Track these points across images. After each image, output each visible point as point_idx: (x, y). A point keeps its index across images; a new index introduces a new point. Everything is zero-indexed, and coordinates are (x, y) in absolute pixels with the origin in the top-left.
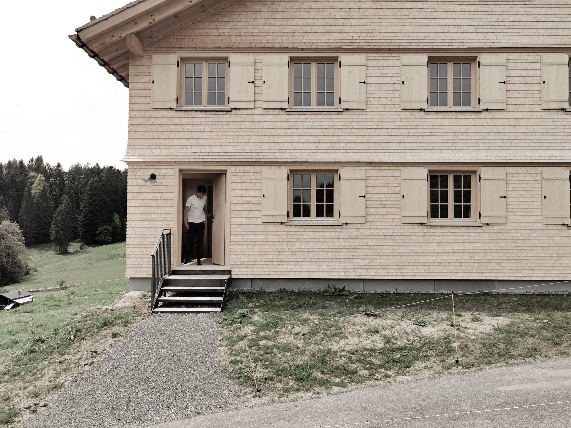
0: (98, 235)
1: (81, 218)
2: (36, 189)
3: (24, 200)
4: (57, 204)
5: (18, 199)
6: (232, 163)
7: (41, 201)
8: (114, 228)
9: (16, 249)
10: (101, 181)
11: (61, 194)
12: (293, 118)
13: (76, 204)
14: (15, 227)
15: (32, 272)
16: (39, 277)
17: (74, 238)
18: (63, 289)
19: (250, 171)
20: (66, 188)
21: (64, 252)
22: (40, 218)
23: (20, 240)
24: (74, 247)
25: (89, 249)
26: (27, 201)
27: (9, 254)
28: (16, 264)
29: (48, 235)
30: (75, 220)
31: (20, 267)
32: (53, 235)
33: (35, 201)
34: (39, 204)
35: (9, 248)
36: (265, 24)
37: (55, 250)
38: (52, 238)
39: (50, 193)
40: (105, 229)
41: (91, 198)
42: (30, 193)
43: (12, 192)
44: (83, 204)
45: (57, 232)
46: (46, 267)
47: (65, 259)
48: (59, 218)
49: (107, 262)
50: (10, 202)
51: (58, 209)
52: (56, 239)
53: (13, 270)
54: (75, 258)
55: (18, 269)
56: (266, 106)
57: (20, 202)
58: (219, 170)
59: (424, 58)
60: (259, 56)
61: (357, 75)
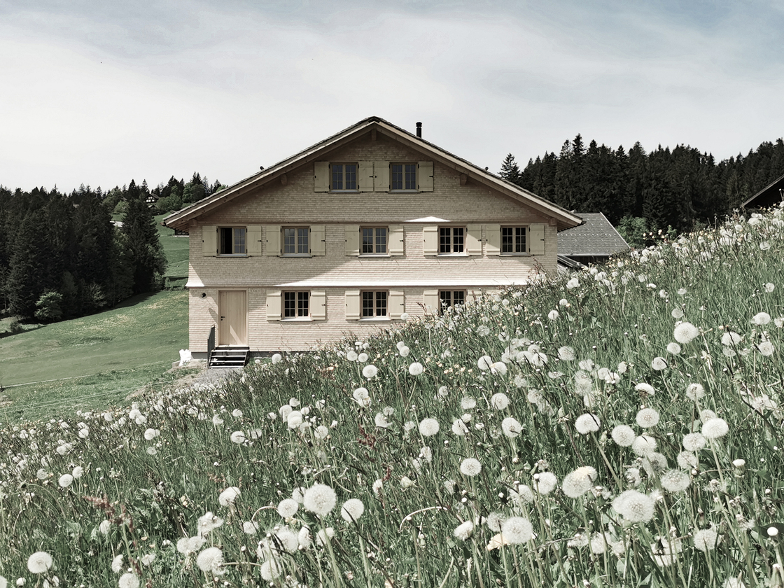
0: (40, 307)
6: (249, 287)
8: (66, 295)
12: (284, 261)
19: (259, 291)
36: (267, 207)
40: (51, 298)
41: (27, 247)
44: (13, 258)
49: (58, 351)
56: (268, 254)
58: (242, 291)
59: (357, 227)
60: (264, 226)
61: (321, 236)
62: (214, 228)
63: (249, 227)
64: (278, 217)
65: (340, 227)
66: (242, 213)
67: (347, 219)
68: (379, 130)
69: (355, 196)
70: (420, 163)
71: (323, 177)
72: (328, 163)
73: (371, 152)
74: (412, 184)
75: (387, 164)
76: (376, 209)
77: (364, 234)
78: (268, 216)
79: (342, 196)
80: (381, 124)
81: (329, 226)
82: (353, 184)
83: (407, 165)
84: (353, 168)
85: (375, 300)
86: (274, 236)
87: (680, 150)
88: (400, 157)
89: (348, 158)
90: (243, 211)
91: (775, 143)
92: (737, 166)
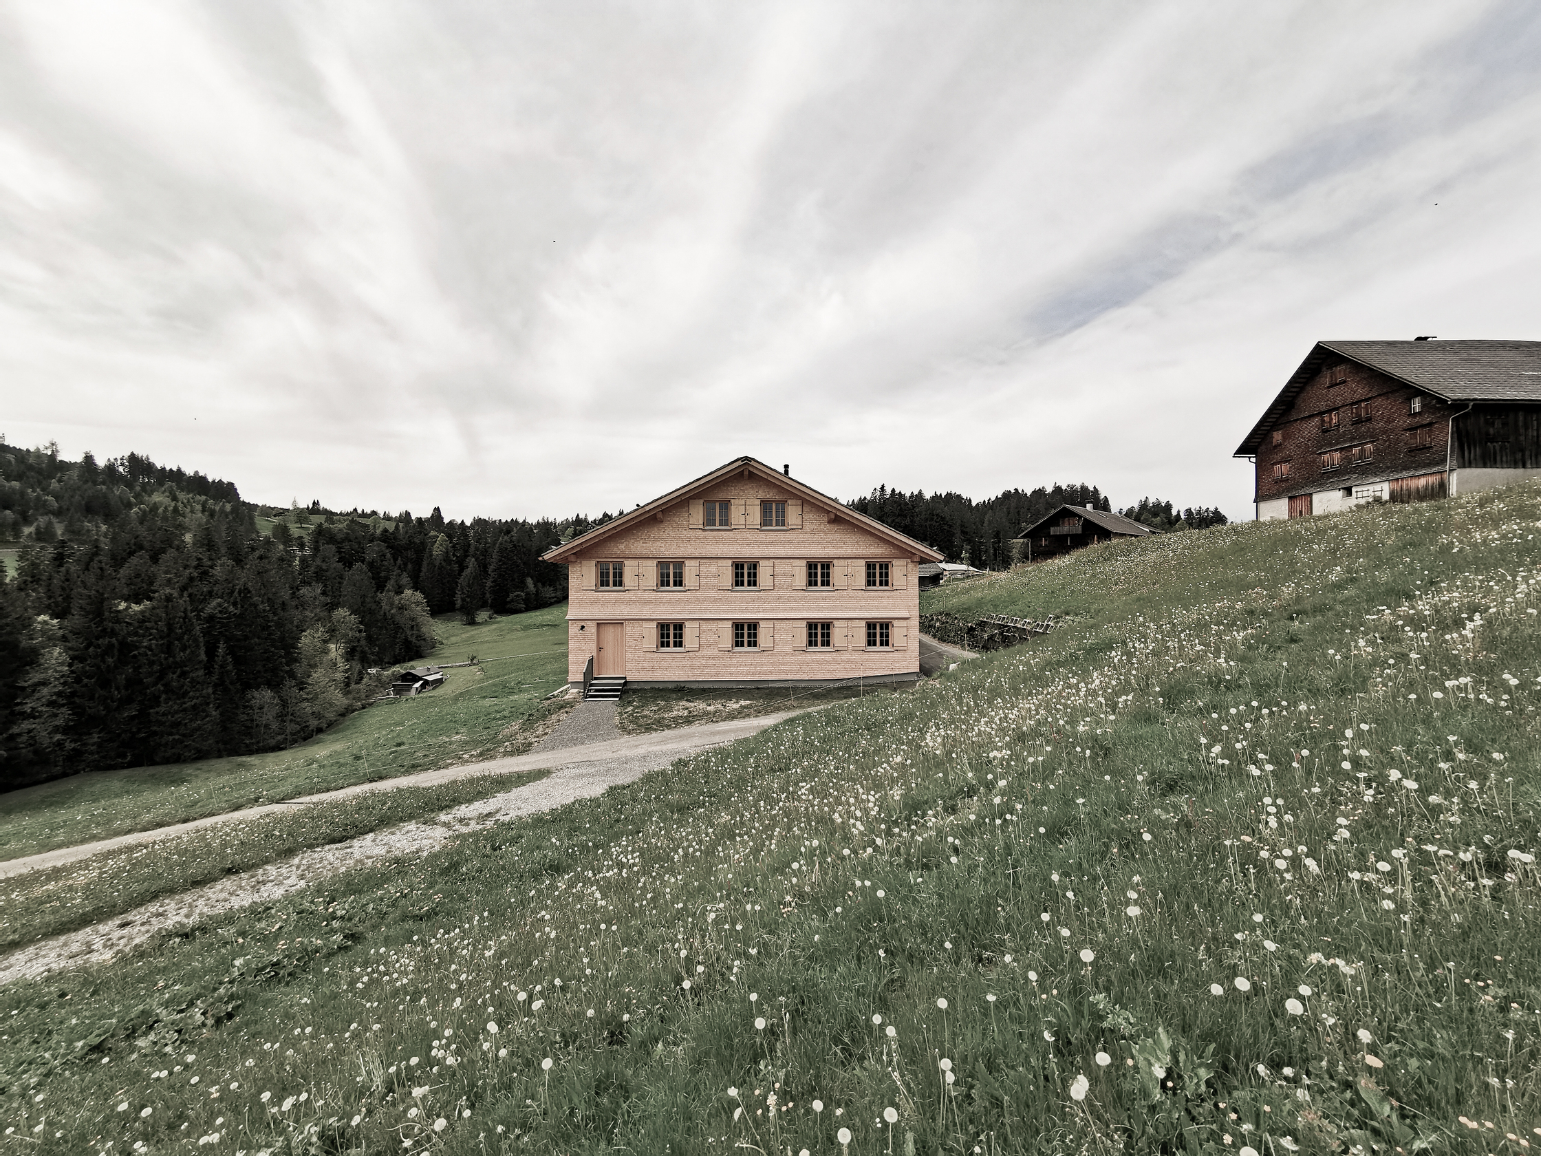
0: (510, 602)
1: (489, 584)
2: (437, 551)
3: (425, 563)
4: (462, 568)
5: (418, 563)
6: (626, 620)
7: (444, 564)
8: (527, 594)
9: (420, 619)
10: (511, 541)
11: (466, 556)
12: (660, 594)
13: (483, 566)
14: (419, 596)
15: (438, 645)
16: (447, 652)
17: (483, 606)
18: (474, 664)
19: (636, 624)
20: (472, 550)
21: (472, 622)
22: (443, 584)
23: (424, 611)
24: (482, 615)
25: (499, 618)
26: (428, 564)
27: (413, 626)
28: (420, 637)
29: (453, 603)
30: (483, 586)
31: (424, 640)
32: (459, 603)
33: (437, 563)
34: (441, 567)
35: (413, 619)
36: (644, 543)
37: (462, 620)
38: (458, 606)
39: (454, 555)
40: (517, 596)
41: (500, 561)
42: (431, 555)
43: (411, 554)
44: (491, 568)
45: (463, 600)
46: (453, 639)
47: (473, 631)
48: (464, 584)
49: (520, 634)
50: (410, 566)
51: (464, 574)
52: (462, 607)
53: (418, 643)
54: (485, 629)
55: (423, 642)
56: (644, 588)
57: (420, 565)
58: (619, 623)
59: (730, 562)
60: (641, 561)
61: (694, 571)
62: (593, 562)
63: (627, 562)
64: (655, 553)
65: (714, 562)
66: (619, 549)
67: (719, 555)
68: (751, 469)
69: (728, 533)
70: (789, 502)
71: (697, 514)
72: (702, 501)
73: (743, 491)
74: (781, 522)
75: (758, 502)
76: (748, 545)
77: (737, 568)
78: (645, 552)
79: (715, 533)
80: (753, 463)
81: (702, 561)
82: (725, 521)
83: (777, 502)
84: (726, 505)
85: (746, 632)
86: (651, 572)
87: (949, 495)
88: (771, 495)
89: (721, 496)
90: (622, 546)
91: (1013, 491)
92: (987, 507)
